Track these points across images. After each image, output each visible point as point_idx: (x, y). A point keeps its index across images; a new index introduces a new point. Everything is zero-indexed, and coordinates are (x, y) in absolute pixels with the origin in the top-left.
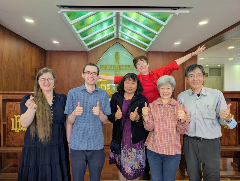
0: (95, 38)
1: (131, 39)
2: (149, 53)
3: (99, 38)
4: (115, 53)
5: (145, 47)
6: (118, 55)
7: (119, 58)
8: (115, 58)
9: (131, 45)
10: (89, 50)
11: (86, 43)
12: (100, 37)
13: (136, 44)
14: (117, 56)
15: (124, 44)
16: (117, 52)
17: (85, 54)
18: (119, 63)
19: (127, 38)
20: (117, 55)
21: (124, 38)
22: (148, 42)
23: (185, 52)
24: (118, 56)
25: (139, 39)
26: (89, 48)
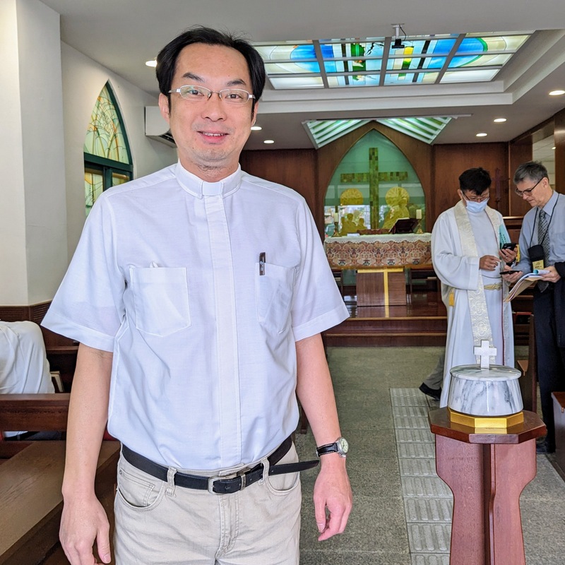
4: (370, 149)
5: (428, 139)
6: (376, 153)
7: (377, 158)
8: (370, 158)
10: (320, 146)
14: (373, 155)
15: (386, 132)
16: (374, 149)
17: (312, 154)
18: (377, 169)
20: (374, 153)
23: (508, 142)
24: (376, 155)
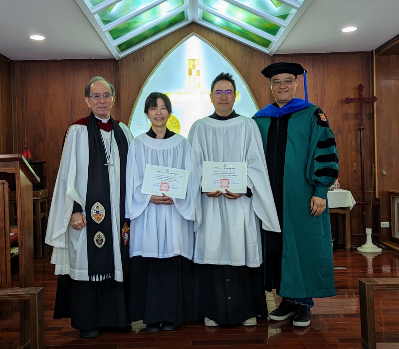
0: (137, 24)
1: (228, 25)
3: (146, 23)
5: (266, 43)
6: (197, 66)
7: (198, 74)
8: (190, 73)
9: (230, 39)
10: (122, 55)
11: (114, 39)
12: (149, 21)
13: (241, 36)
14: (193, 69)
16: (194, 60)
17: (112, 67)
18: (198, 87)
19: (218, 21)
20: (194, 66)
21: (211, 22)
22: (273, 30)
23: (372, 51)
24: (197, 69)
25: (249, 23)
26: (122, 51)
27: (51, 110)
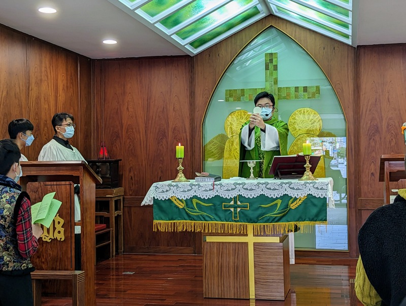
2: (362, 50)
4: (266, 55)
6: (275, 60)
7: (276, 68)
8: (267, 68)
9: (310, 30)
10: (196, 51)
15: (288, 30)
16: (271, 54)
18: (276, 82)
20: (271, 61)
24: (274, 63)
26: (196, 47)
27: (128, 108)
